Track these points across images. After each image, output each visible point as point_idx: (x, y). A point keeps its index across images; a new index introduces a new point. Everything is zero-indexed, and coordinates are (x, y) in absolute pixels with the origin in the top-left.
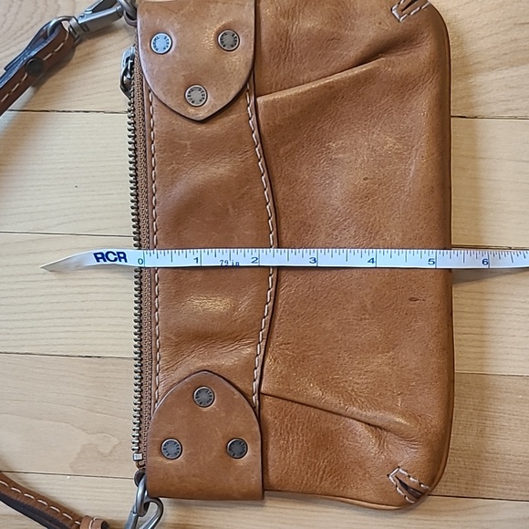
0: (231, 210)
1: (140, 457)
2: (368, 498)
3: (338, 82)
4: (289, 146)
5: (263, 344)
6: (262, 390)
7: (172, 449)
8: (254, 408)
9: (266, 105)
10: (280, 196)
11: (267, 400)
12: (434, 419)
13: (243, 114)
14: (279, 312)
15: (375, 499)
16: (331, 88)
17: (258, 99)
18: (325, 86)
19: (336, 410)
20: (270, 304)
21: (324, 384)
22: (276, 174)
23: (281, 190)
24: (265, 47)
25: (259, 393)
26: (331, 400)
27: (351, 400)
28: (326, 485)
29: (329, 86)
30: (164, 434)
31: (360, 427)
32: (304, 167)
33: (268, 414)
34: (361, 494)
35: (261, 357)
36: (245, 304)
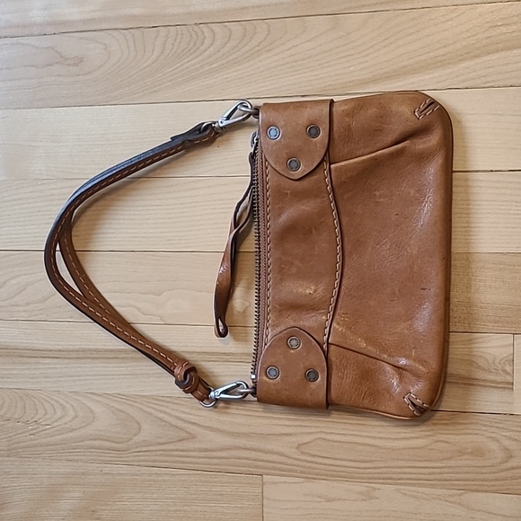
0: (314, 231)
1: (253, 377)
2: (391, 412)
3: (380, 156)
4: (350, 194)
5: (332, 313)
6: (330, 341)
7: (273, 373)
8: (324, 352)
9: (336, 169)
10: (344, 223)
11: (332, 348)
12: (434, 364)
13: (322, 175)
14: (342, 294)
15: (396, 413)
16: (376, 160)
17: (332, 166)
18: (372, 159)
19: (374, 356)
20: (335, 297)
21: (367, 340)
22: (342, 210)
23: (345, 220)
24: (336, 135)
25: (328, 343)
26: (372, 350)
27: (384, 350)
28: (366, 403)
29: (374, 159)
30: (269, 363)
31: (388, 368)
32: (360, 206)
33: (332, 356)
34: (388, 410)
35: (330, 321)
36: (321, 288)
